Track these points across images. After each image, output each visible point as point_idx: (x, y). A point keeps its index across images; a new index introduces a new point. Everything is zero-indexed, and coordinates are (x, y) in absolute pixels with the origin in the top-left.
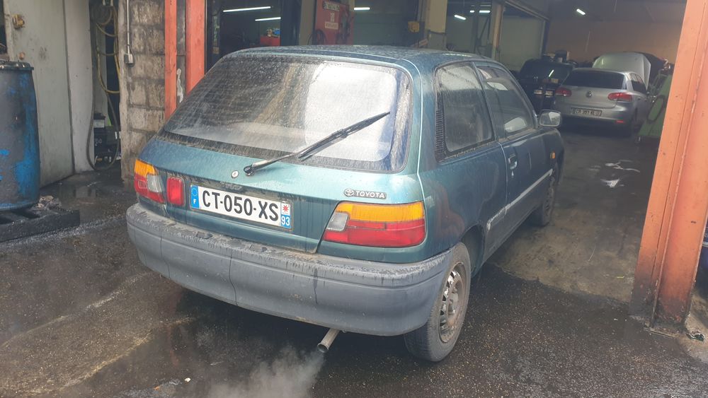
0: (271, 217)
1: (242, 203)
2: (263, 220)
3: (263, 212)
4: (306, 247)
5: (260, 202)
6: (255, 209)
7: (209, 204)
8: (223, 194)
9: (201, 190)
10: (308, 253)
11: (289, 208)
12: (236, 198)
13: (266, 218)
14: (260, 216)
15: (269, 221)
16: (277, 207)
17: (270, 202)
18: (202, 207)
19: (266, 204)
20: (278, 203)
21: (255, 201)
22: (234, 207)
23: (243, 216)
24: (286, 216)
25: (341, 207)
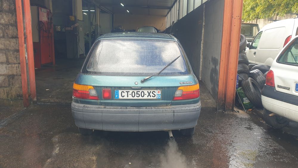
0: (152, 96)
2: (149, 98)
3: (149, 95)
4: (167, 104)
5: (148, 92)
6: (146, 94)
7: (124, 96)
8: (131, 91)
9: (120, 91)
10: (168, 106)
11: (160, 92)
12: (137, 92)
13: (150, 97)
14: (148, 97)
15: (152, 98)
16: (155, 92)
17: (152, 91)
18: (120, 97)
19: (151, 92)
20: (156, 91)
21: (146, 92)
22: (136, 95)
23: (140, 98)
24: (159, 95)
25: (179, 88)
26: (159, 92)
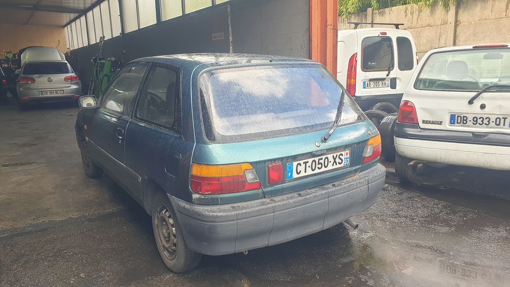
1: (322, 161)
7: (300, 171)
9: (295, 164)
12: (319, 160)
14: (333, 165)
15: (338, 166)
17: (338, 154)
18: (295, 176)
20: (343, 153)
21: (330, 157)
22: (317, 166)
23: (324, 169)
24: (347, 159)
25: (370, 142)
26: (347, 154)
